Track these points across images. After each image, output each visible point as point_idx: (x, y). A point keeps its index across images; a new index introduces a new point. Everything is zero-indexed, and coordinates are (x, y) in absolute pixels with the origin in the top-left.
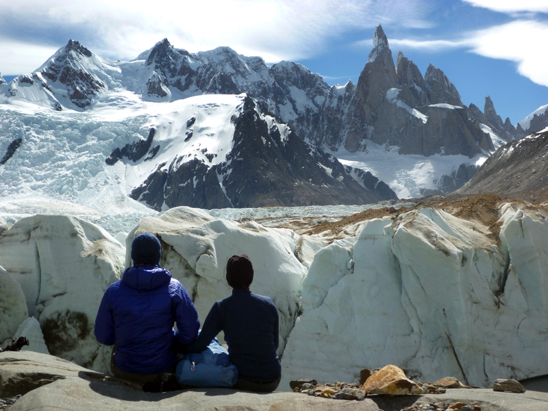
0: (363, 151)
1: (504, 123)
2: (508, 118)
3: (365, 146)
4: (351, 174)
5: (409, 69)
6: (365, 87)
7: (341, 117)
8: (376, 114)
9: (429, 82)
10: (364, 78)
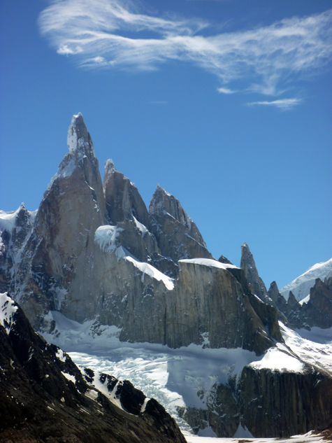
0: (50, 332)
1: (268, 290)
2: (274, 282)
3: (53, 324)
4: (94, 383)
5: (125, 193)
6: (52, 221)
7: (8, 269)
8: (72, 267)
9: (157, 218)
10: (50, 204)
